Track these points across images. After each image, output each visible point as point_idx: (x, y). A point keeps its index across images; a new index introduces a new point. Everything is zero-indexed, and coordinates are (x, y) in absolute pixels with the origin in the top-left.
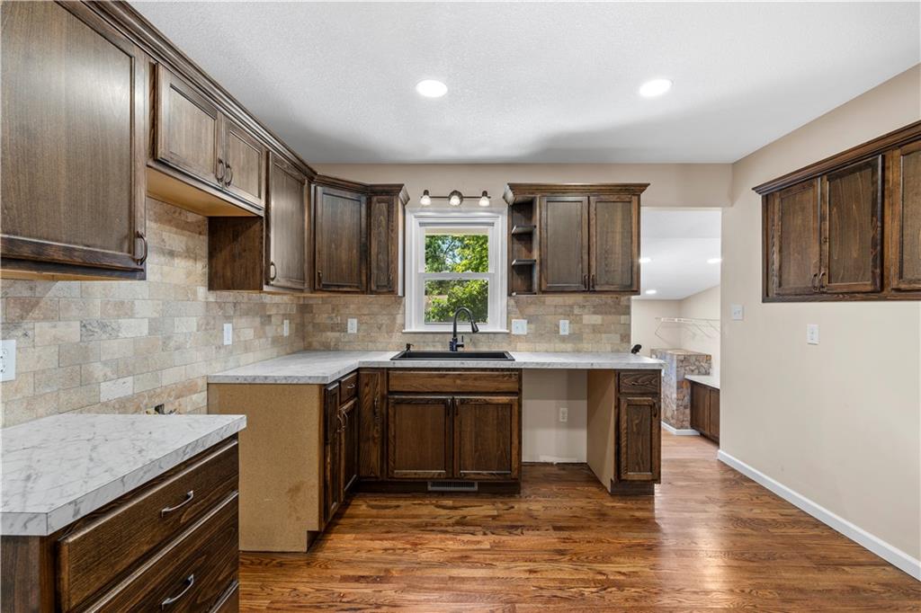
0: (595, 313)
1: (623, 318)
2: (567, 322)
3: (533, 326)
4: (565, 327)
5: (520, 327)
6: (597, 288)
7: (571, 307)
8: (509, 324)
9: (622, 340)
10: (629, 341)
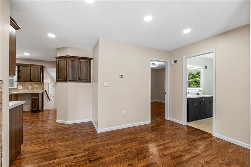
0: (37, 85)
1: (42, 86)
2: (31, 86)
3: (23, 87)
4: (30, 87)
5: (20, 87)
6: (32, 81)
7: (32, 84)
8: (18, 87)
9: (42, 89)
10: (44, 90)
